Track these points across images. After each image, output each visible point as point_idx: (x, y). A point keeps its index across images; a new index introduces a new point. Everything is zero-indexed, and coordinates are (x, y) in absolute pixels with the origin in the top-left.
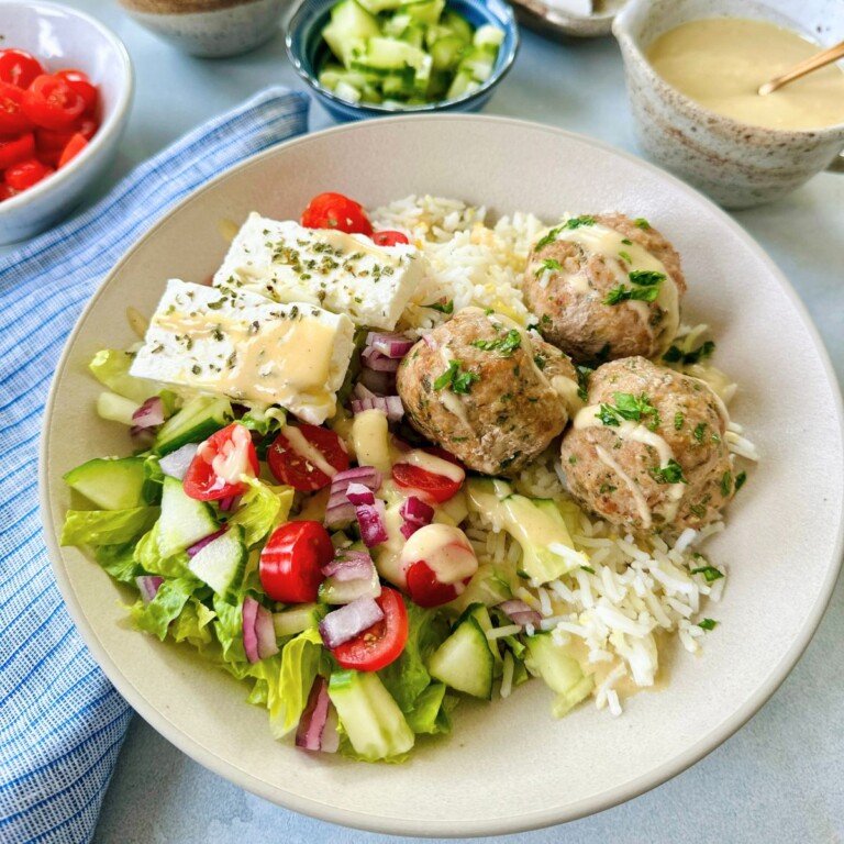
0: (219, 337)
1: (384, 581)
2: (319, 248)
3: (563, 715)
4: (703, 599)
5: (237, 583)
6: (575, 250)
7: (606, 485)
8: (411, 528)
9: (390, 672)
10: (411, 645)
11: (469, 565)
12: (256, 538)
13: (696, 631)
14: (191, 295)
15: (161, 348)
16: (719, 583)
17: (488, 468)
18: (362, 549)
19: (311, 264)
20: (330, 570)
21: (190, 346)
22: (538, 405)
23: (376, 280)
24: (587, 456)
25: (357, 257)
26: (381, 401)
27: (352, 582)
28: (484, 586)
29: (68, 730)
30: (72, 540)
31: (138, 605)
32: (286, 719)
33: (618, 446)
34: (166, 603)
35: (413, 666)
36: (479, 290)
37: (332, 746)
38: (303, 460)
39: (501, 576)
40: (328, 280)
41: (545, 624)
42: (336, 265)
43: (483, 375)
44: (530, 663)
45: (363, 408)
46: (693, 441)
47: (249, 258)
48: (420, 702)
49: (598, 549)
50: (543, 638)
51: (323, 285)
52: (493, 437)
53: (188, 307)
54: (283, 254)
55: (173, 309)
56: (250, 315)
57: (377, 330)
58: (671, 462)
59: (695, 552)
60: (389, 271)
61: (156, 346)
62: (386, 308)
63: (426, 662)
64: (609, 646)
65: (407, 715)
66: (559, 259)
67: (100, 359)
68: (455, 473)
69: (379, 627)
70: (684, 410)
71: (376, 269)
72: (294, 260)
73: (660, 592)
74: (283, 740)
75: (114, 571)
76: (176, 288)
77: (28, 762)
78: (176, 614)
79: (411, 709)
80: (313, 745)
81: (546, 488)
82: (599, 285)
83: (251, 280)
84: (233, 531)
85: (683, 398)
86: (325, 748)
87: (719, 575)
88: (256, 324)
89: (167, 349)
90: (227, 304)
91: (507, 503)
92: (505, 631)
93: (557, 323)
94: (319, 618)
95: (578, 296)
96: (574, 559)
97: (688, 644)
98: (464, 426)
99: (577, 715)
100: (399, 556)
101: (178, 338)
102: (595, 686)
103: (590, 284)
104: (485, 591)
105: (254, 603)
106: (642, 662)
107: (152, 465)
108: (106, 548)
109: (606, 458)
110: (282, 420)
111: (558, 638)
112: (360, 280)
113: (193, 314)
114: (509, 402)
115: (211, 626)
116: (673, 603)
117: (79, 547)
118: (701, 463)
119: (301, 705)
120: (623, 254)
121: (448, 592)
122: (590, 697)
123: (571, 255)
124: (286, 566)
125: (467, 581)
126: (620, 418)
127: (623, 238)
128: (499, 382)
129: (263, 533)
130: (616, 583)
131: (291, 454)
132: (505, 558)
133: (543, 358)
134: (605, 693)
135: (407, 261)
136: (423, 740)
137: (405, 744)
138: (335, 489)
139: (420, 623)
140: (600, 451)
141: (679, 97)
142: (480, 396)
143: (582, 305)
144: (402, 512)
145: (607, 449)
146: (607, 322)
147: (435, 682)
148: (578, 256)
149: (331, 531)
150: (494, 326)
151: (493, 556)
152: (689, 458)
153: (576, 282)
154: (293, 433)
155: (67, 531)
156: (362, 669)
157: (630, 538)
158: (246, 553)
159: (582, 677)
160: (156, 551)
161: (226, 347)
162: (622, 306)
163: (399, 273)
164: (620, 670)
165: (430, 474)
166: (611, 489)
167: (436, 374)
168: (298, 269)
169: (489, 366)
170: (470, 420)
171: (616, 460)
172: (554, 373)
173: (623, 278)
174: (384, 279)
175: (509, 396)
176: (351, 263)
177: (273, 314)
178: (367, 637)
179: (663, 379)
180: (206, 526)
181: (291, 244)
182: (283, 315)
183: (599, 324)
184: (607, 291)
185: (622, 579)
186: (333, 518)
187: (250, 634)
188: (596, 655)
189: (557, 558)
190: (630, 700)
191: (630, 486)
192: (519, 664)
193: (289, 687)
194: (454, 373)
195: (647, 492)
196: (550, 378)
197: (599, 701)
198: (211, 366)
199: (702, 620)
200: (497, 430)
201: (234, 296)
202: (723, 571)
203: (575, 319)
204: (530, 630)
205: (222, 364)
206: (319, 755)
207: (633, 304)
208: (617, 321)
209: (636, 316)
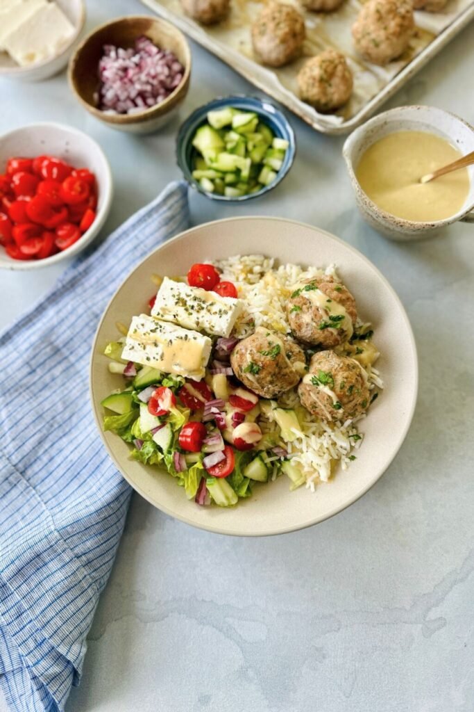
0: (156, 345)
1: (227, 443)
2: (195, 299)
3: (294, 490)
4: (352, 448)
5: (171, 446)
6: (308, 302)
7: (314, 406)
8: (236, 424)
9: (229, 478)
10: (237, 466)
11: (259, 437)
12: (177, 428)
13: (347, 460)
14: (143, 325)
15: (133, 348)
16: (359, 441)
17: (268, 397)
18: (218, 432)
19: (193, 307)
20: (205, 441)
21: (144, 348)
22: (287, 377)
23: (220, 317)
24: (307, 394)
25: (212, 304)
26: (224, 370)
27: (214, 445)
28: (265, 442)
29: (112, 492)
30: (108, 428)
31: (135, 450)
32: (191, 492)
33: (318, 393)
34: (145, 451)
35: (237, 473)
36: (265, 318)
37: (208, 502)
38: (193, 397)
39: (272, 439)
40: (200, 315)
41: (288, 456)
42: (203, 308)
43: (263, 367)
44: (283, 470)
45: (216, 373)
46: (347, 394)
47: (165, 302)
48: (240, 487)
49: (311, 427)
50: (287, 463)
51: (198, 318)
52: (269, 388)
53: (141, 331)
54: (181, 301)
55: (136, 331)
56: (169, 337)
57: (221, 337)
58: (337, 402)
59: (353, 426)
60: (226, 312)
61: (131, 347)
62: (225, 330)
63: (242, 471)
64: (312, 466)
65: (235, 491)
66: (300, 305)
67: (108, 350)
68: (254, 400)
69: (224, 462)
70: (345, 380)
71: (220, 311)
72: (184, 303)
73: (334, 444)
74: (191, 500)
75: (125, 437)
76: (137, 321)
77: (99, 505)
78: (150, 455)
79: (236, 489)
80: (201, 502)
81: (293, 401)
82: (316, 320)
83: (167, 312)
84: (168, 425)
85: (346, 374)
86: (206, 503)
87: (360, 438)
88: (171, 341)
89: (135, 348)
90: (158, 330)
91: (275, 411)
92: (273, 459)
93: (298, 334)
94: (202, 459)
95: (307, 324)
96: (300, 434)
97: (343, 466)
98: (256, 384)
99: (299, 490)
100: (231, 434)
101: (139, 344)
102: (306, 479)
103: (312, 319)
104: (266, 444)
105: (178, 454)
106: (324, 473)
107: (134, 396)
108: (120, 429)
109: (314, 397)
110: (184, 382)
111: (292, 462)
112: (213, 316)
113: (145, 334)
114: (274, 377)
115: (163, 459)
116: (340, 449)
117: (110, 430)
118: (350, 401)
119: (197, 487)
120: (327, 307)
121: (251, 446)
122: (304, 483)
123: (305, 304)
124: (189, 440)
125: (258, 442)
126: (319, 382)
127: (328, 298)
128: (270, 370)
129: (180, 426)
130: (316, 442)
131: (188, 394)
132: (275, 430)
133: (290, 354)
134: (310, 483)
135: (233, 307)
136: (241, 499)
137: (234, 501)
138: (206, 408)
139: (240, 458)
140: (311, 394)
141: (369, 203)
142: (262, 375)
143: (309, 328)
144: (232, 418)
145: (314, 393)
146: (320, 336)
147: (245, 477)
148: (308, 304)
149: (206, 423)
150: (269, 343)
151: (270, 429)
152: (345, 400)
153: (306, 318)
154: (189, 386)
155: (105, 425)
156: (218, 477)
157: (325, 422)
158: (173, 434)
159: (301, 476)
160: (139, 430)
161: (159, 350)
162: (326, 330)
163: (230, 313)
164: (315, 475)
165: (244, 400)
166: (316, 407)
167: (245, 366)
168: (186, 310)
169: (266, 363)
170: (259, 383)
171: (318, 398)
172: (295, 360)
173: (326, 318)
174: (224, 316)
175: (274, 375)
176: (209, 308)
177: (177, 337)
178: (220, 465)
179: (339, 365)
180: (158, 424)
181: (183, 296)
182: (181, 338)
183: (316, 336)
184: (319, 323)
185: (319, 441)
186: (206, 419)
187: (177, 465)
188: (306, 469)
189: (294, 434)
190: (319, 486)
191: (323, 407)
192: (279, 470)
193: (192, 482)
194: (252, 366)
195: (330, 410)
196: (292, 363)
197: (307, 486)
198: (154, 358)
199: (350, 456)
200: (270, 386)
201: (161, 327)
202: (361, 436)
203: (306, 333)
204: (282, 459)
205: (158, 357)
206: (204, 506)
207: (330, 329)
208: (323, 335)
209: (332, 334)
